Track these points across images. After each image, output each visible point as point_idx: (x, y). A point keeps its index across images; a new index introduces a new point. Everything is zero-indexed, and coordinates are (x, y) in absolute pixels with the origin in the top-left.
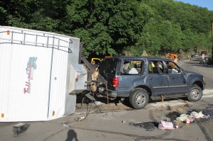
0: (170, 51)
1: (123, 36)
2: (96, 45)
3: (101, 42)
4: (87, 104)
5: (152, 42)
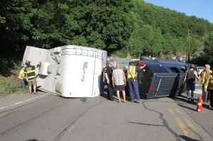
0: (152, 54)
5: (135, 45)
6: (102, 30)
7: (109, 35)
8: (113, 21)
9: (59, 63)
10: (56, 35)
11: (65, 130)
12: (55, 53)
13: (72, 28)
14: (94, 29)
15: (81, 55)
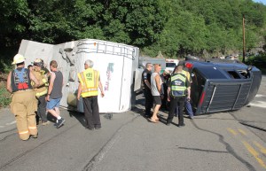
1: (142, 36)
6: (125, 17)
7: (136, 26)
8: (141, 6)
9: (72, 65)
10: (62, 24)
11: (93, 159)
12: (65, 50)
13: (83, 15)
14: (114, 17)
15: (104, 52)
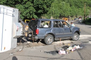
0: (64, 17)
1: (41, 9)
2: (27, 13)
3: (30, 12)
4: (23, 43)
5: (56, 12)
